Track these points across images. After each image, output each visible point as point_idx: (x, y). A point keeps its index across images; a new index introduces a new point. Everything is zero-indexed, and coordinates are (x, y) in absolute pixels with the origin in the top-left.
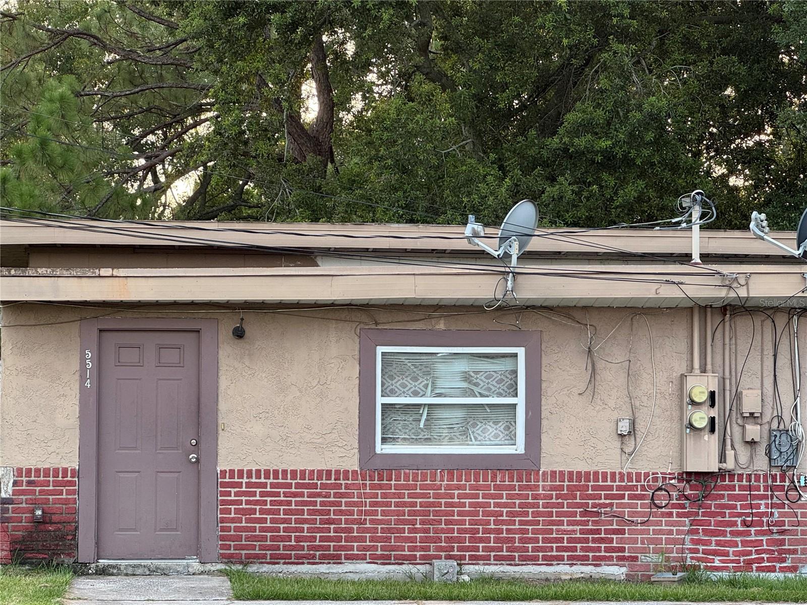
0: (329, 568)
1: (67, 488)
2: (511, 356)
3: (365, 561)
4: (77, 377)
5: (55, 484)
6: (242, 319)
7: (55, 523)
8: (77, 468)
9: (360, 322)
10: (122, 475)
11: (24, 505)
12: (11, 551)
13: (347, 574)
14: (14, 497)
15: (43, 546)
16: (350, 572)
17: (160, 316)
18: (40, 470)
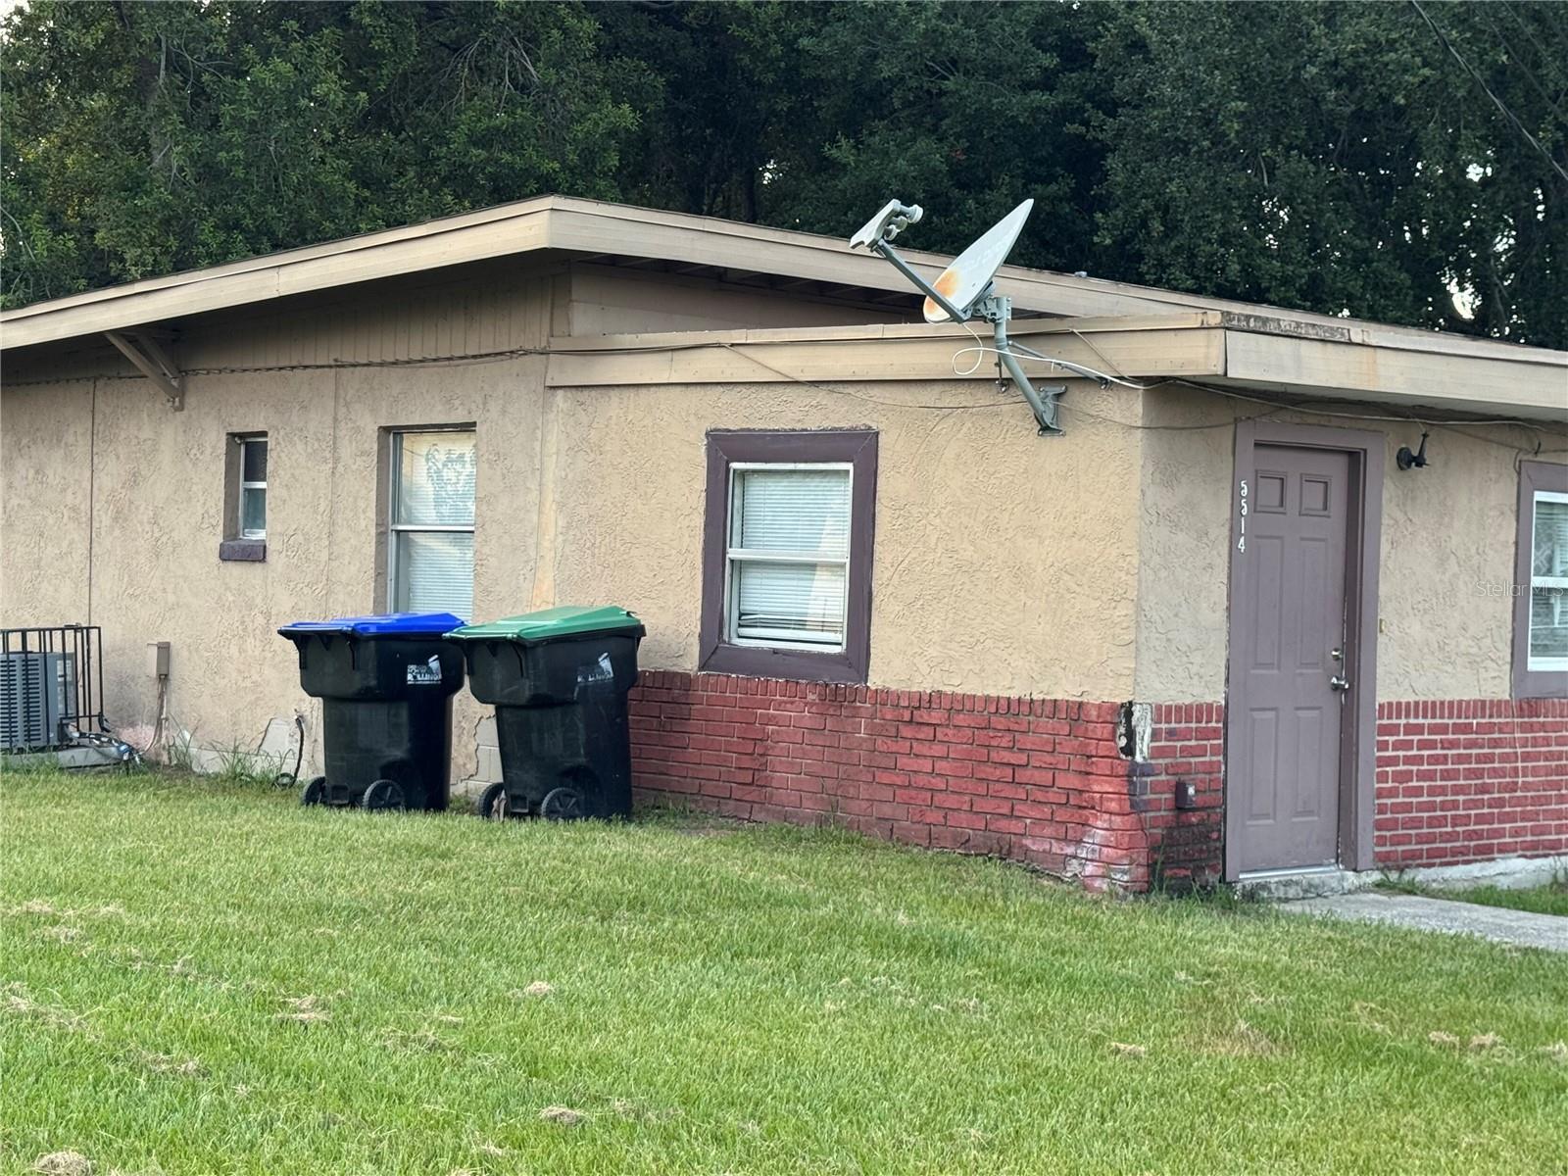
1: (1212, 742)
3: (1516, 854)
4: (1226, 531)
5: (1198, 736)
6: (1425, 436)
7: (1198, 810)
8: (1223, 703)
9: (1520, 450)
10: (1257, 715)
11: (1163, 777)
12: (1148, 866)
14: (1153, 762)
15: (1185, 853)
18: (1180, 708)
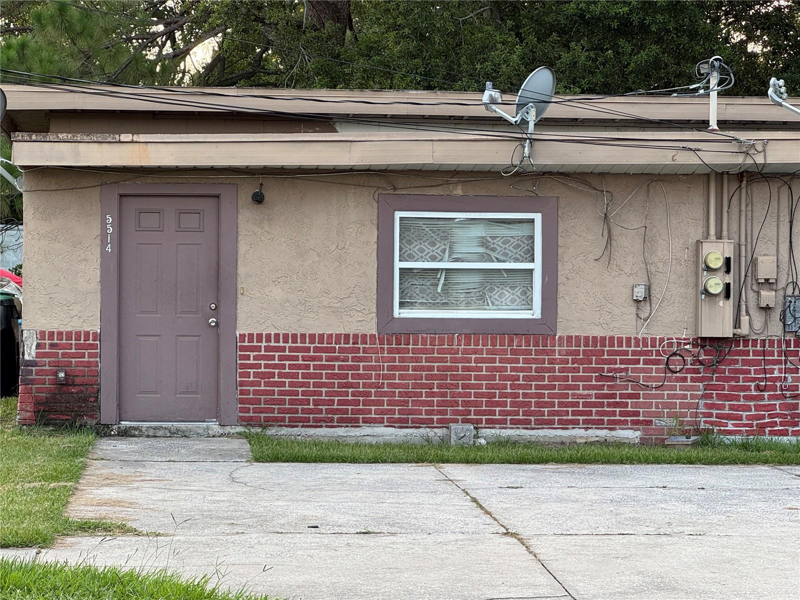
0: (347, 432)
1: (89, 351)
2: (528, 222)
3: (383, 425)
4: (98, 241)
5: (77, 347)
6: (262, 185)
7: (78, 385)
8: (99, 331)
9: (378, 188)
10: (141, 338)
11: (47, 368)
12: (35, 412)
13: (365, 438)
14: (37, 359)
15: (67, 407)
16: (368, 435)
17: (180, 182)
18: (62, 333)
